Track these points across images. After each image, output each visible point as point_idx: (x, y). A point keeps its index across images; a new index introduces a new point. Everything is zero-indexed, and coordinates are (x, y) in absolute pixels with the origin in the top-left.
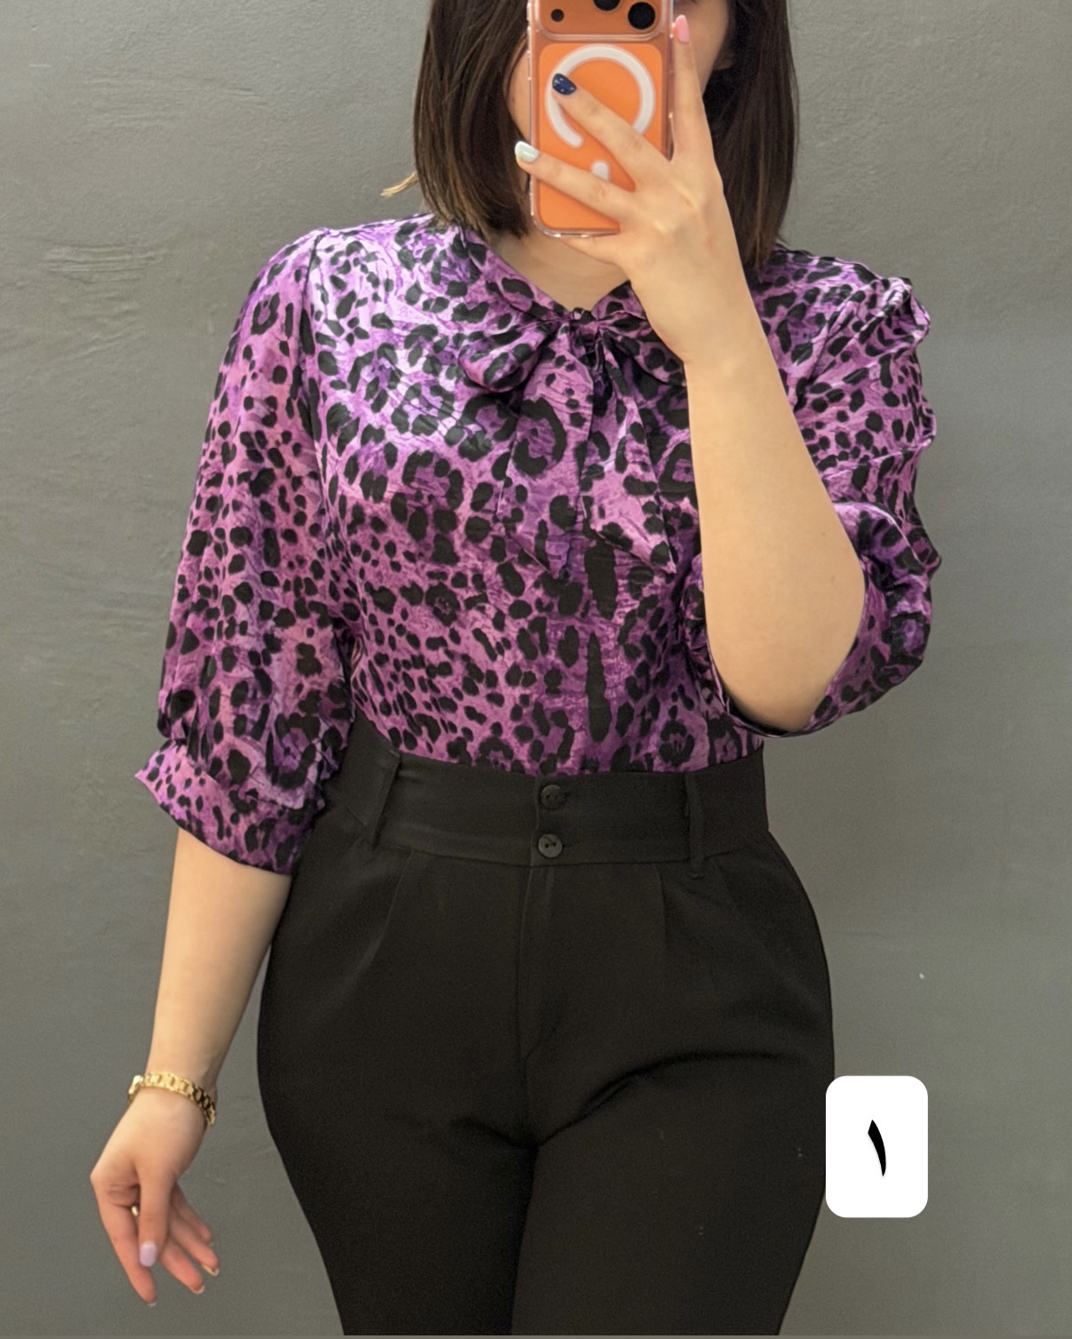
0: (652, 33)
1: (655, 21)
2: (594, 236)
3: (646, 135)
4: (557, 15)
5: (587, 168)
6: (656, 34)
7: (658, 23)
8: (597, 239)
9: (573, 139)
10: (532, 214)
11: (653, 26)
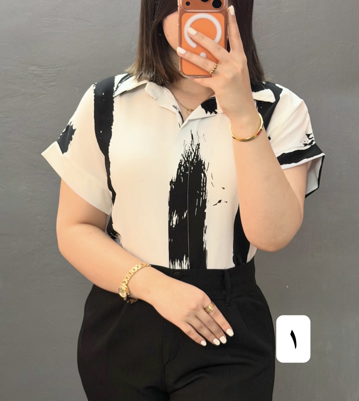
0: (221, 9)
1: (222, 5)
2: (202, 77)
3: (219, 43)
4: (188, 4)
5: (198, 54)
6: (222, 10)
7: (223, 6)
8: (203, 78)
9: (194, 45)
10: (180, 70)
11: (221, 7)
